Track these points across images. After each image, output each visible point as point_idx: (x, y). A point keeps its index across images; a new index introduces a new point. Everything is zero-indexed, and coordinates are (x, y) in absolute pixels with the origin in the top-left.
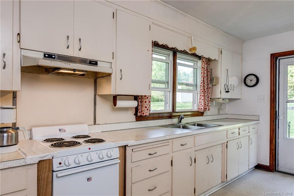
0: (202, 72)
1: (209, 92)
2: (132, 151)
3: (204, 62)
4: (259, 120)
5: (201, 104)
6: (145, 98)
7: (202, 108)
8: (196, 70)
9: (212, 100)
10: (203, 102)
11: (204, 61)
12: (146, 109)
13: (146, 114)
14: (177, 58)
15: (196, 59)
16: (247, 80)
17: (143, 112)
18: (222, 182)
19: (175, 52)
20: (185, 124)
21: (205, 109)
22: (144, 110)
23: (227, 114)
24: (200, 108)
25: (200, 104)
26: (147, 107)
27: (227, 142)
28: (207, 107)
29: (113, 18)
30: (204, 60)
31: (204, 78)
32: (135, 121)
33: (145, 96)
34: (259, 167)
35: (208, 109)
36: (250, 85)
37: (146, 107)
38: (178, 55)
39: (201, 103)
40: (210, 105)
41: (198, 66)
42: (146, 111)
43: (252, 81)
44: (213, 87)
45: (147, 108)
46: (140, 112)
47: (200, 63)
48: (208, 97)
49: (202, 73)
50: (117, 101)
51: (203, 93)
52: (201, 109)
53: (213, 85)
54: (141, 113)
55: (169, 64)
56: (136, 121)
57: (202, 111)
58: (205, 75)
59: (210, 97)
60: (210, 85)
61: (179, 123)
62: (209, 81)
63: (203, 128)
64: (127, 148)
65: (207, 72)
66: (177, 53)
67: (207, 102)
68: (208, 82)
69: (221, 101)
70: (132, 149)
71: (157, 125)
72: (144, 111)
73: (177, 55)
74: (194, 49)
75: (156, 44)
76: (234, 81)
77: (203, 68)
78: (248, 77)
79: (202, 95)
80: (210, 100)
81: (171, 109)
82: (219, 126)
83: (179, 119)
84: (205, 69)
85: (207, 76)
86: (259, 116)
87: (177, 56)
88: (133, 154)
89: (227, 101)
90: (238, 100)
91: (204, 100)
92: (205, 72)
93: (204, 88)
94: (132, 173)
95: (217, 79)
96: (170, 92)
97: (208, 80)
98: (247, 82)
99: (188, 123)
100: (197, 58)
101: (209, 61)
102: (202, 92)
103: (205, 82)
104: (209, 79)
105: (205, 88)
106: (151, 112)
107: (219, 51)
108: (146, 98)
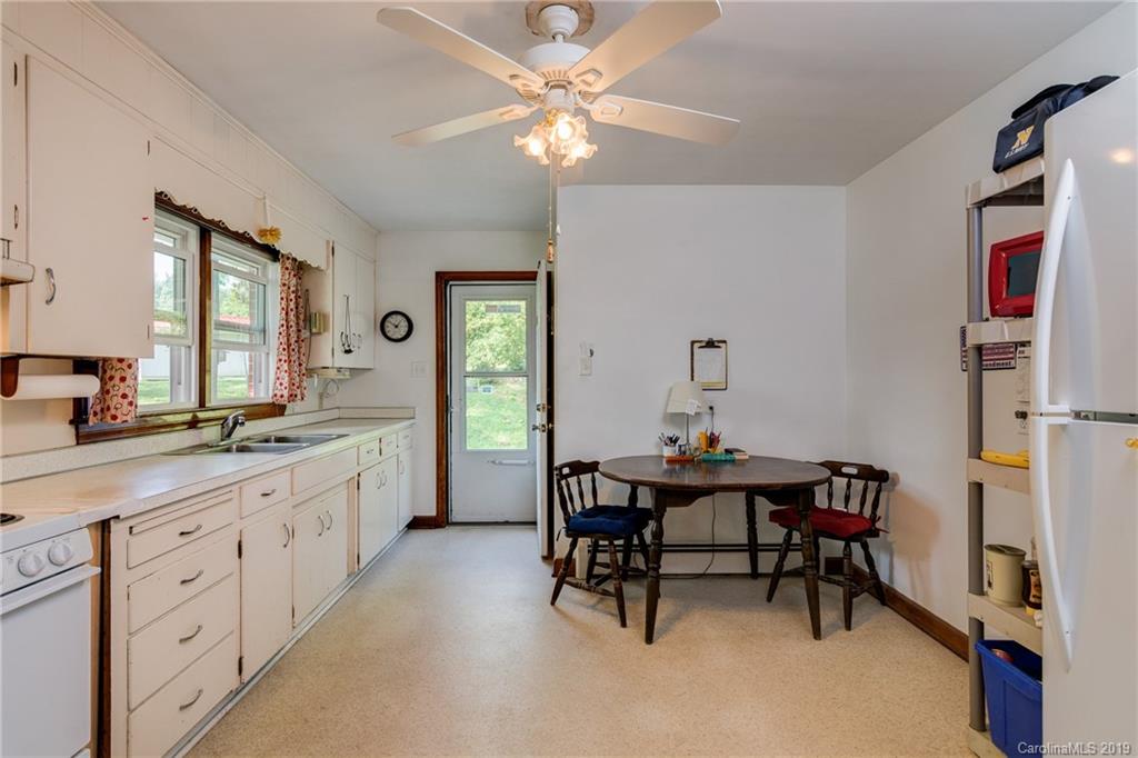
0: (284, 295)
1: (303, 350)
2: (131, 533)
3: (287, 269)
4: (413, 418)
5: (281, 384)
6: (119, 365)
7: (286, 393)
8: (261, 287)
9: (310, 372)
10: (287, 379)
11: (289, 266)
12: (126, 401)
13: (125, 418)
14: (213, 249)
15: (262, 258)
16: (387, 324)
17: (113, 412)
18: (348, 576)
19: (207, 230)
20: (242, 440)
21: (292, 397)
22: (118, 406)
23: (338, 408)
24: (279, 394)
25: (278, 382)
26: (130, 395)
27: (359, 475)
28: (299, 391)
29: (16, 83)
30: (288, 264)
31: (287, 314)
32: (75, 442)
33: (121, 360)
34: (417, 524)
35: (299, 397)
36: (394, 337)
37: (124, 396)
38: (216, 240)
39: (281, 381)
40: (304, 384)
41: (270, 277)
42: (126, 407)
43: (397, 327)
44: (313, 338)
45: (130, 399)
46: (95, 414)
47: (274, 271)
48: (300, 365)
49: (282, 299)
50: (20, 378)
51: (286, 352)
52: (282, 396)
53: (312, 334)
54: (99, 417)
55: (187, 263)
56: (78, 444)
57: (283, 401)
58: (292, 305)
59: (304, 365)
60: (305, 334)
61: (222, 440)
62: (301, 323)
63: (304, 445)
64: (114, 526)
65: (297, 297)
66: (213, 234)
67: (298, 379)
68: (298, 324)
69: (332, 374)
70: (131, 528)
71: (154, 451)
72: (117, 409)
73: (213, 239)
74: (274, 232)
75: (163, 202)
76: (361, 325)
77: (284, 285)
78: (389, 319)
79: (284, 358)
80: (304, 371)
81: (193, 399)
82: (340, 436)
83: (223, 427)
84: (292, 289)
85: (297, 308)
86: (414, 408)
87: (213, 244)
88: (133, 540)
89: (347, 373)
90: (370, 373)
91: (290, 372)
92: (293, 296)
93: (288, 340)
94: (128, 604)
95: (325, 317)
96: (189, 347)
97: (298, 318)
98: (387, 330)
99: (248, 439)
100: (266, 255)
101: (300, 268)
102: (284, 349)
103: (291, 323)
104: (302, 317)
105: (292, 341)
106: (140, 411)
107: (328, 248)
108: (125, 368)
